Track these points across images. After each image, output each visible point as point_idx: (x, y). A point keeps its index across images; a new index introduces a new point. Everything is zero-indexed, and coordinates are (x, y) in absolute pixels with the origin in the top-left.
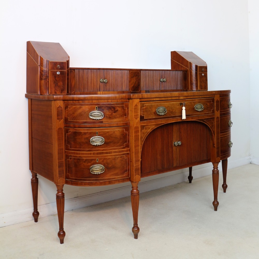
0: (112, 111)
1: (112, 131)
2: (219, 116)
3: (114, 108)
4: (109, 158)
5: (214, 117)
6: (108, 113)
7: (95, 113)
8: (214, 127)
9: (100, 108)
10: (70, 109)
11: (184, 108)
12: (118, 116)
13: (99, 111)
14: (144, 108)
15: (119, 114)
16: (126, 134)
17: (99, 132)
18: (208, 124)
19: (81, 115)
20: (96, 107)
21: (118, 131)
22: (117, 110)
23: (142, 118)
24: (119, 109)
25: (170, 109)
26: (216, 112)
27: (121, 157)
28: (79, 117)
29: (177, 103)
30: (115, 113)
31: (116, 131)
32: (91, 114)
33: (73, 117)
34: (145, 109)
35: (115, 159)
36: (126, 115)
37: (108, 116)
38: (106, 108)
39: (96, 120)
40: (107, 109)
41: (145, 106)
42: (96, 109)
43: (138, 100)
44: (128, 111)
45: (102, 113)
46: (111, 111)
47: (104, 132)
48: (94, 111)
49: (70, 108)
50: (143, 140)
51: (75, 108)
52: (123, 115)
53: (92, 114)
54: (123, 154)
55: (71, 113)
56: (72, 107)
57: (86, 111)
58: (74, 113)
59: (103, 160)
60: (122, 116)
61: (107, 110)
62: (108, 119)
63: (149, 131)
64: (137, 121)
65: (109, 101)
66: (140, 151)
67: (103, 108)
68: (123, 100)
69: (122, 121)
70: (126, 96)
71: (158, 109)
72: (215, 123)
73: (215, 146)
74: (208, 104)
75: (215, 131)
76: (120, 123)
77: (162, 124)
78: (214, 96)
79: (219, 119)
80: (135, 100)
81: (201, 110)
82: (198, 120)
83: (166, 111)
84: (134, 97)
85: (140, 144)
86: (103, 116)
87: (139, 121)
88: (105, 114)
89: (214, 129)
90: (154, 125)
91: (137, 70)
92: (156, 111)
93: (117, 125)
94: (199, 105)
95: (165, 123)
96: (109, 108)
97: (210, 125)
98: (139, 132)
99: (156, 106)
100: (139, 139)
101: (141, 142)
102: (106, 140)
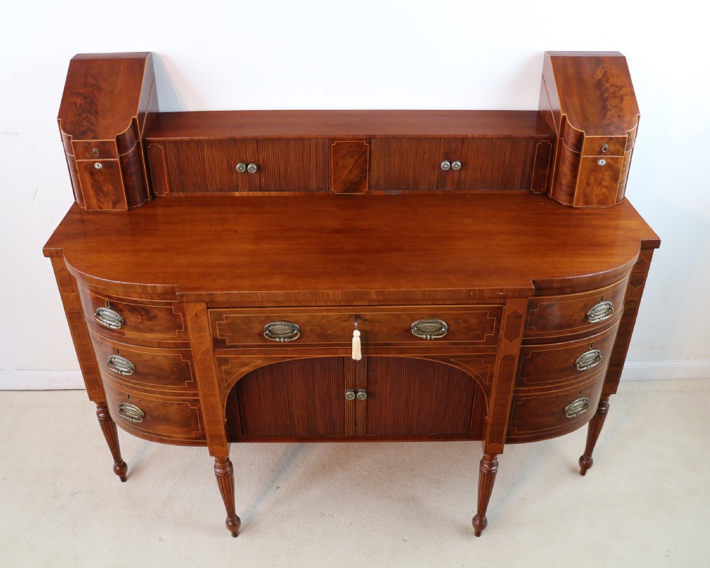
0: (142, 316)
1: (147, 354)
2: (515, 351)
3: (147, 311)
4: (151, 402)
5: (496, 355)
6: (132, 319)
7: (105, 313)
8: (491, 377)
9: (113, 306)
11: (357, 333)
12: (159, 327)
13: (112, 311)
14: (224, 322)
15: (161, 325)
16: (187, 365)
17: (123, 351)
18: (465, 368)
20: (107, 302)
21: (164, 356)
22: (156, 316)
23: (218, 343)
24: (160, 314)
25: (317, 328)
26: (504, 341)
27: (180, 404)
29: (342, 316)
30: (149, 320)
31: (158, 356)
32: (99, 311)
34: (227, 324)
35: (164, 405)
36: (180, 328)
37: (133, 324)
38: (128, 308)
40: (129, 311)
41: (226, 318)
42: (108, 306)
43: (204, 306)
44: (185, 320)
45: (119, 315)
46: (139, 316)
47: (131, 353)
48: (103, 308)
50: (228, 386)
52: (172, 326)
53: (101, 313)
54: (185, 400)
59: (140, 401)
60: (169, 330)
61: (129, 313)
62: (134, 331)
63: (246, 370)
64: (205, 349)
65: (130, 294)
66: (219, 405)
67: (121, 307)
68: (168, 296)
69: (171, 339)
70: (173, 288)
71: (270, 326)
72: (496, 370)
73: (489, 419)
74: (473, 321)
75: (491, 386)
76: (167, 343)
77: (287, 358)
78: (502, 301)
79: (517, 361)
80: (191, 305)
81: (435, 337)
82: (425, 357)
83: (297, 334)
84: (185, 299)
85: (218, 393)
86: (121, 322)
87: (211, 348)
88: (127, 320)
89: (491, 381)
90: (260, 358)
91: (356, 137)
92: (263, 331)
93: (160, 345)
94: (428, 323)
95: (297, 356)
96: (135, 309)
97: (472, 371)
98: (212, 369)
99: (263, 319)
100: (216, 383)
101: (220, 388)
102: (138, 368)
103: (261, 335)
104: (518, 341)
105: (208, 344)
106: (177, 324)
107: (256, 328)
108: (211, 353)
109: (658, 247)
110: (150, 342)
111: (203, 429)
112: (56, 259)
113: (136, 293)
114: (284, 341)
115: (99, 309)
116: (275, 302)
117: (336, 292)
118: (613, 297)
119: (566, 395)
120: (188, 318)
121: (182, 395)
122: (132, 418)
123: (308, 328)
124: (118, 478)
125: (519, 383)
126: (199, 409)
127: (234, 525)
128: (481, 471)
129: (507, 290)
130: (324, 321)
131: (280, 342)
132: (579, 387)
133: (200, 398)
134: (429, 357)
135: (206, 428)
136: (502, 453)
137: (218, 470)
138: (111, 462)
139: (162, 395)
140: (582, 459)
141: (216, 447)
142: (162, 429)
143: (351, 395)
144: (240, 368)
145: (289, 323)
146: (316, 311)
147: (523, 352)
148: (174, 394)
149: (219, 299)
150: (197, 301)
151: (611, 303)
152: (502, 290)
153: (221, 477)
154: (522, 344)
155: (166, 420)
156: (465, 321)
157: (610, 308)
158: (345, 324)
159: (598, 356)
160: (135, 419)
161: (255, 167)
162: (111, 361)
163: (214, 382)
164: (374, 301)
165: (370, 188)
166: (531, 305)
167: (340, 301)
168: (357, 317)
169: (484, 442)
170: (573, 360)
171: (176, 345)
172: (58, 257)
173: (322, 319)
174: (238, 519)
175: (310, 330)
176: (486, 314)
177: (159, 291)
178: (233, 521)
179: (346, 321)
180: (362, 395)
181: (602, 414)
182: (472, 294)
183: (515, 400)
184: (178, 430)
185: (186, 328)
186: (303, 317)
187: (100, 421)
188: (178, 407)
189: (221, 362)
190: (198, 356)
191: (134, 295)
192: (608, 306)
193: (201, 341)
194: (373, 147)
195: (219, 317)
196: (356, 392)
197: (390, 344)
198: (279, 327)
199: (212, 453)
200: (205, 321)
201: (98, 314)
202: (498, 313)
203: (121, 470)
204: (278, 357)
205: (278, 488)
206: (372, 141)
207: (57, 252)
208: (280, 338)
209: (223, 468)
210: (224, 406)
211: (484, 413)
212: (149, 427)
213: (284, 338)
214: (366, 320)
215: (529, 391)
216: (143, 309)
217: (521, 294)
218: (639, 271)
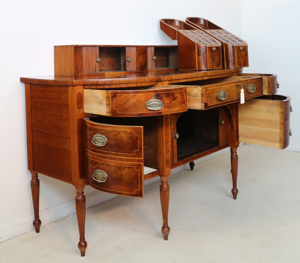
3: (173, 95)
6: (167, 101)
7: (153, 103)
9: (158, 96)
10: (119, 99)
11: (242, 91)
12: (177, 104)
13: (157, 100)
15: (178, 102)
19: (136, 106)
20: (154, 95)
22: (176, 97)
23: (206, 105)
24: (178, 96)
25: (229, 92)
28: (133, 108)
29: (234, 85)
30: (174, 100)
32: (148, 103)
33: (125, 108)
36: (184, 103)
37: (167, 105)
38: (165, 95)
39: (154, 111)
42: (154, 97)
45: (161, 102)
46: (170, 99)
48: (152, 100)
49: (119, 97)
51: (126, 97)
52: (182, 102)
53: (150, 104)
55: (122, 104)
56: (122, 95)
57: (142, 100)
58: (125, 104)
60: (180, 104)
61: (166, 98)
62: (167, 109)
67: (162, 96)
83: (226, 96)
86: (162, 105)
88: (164, 103)
96: (169, 95)
107: (216, 95)
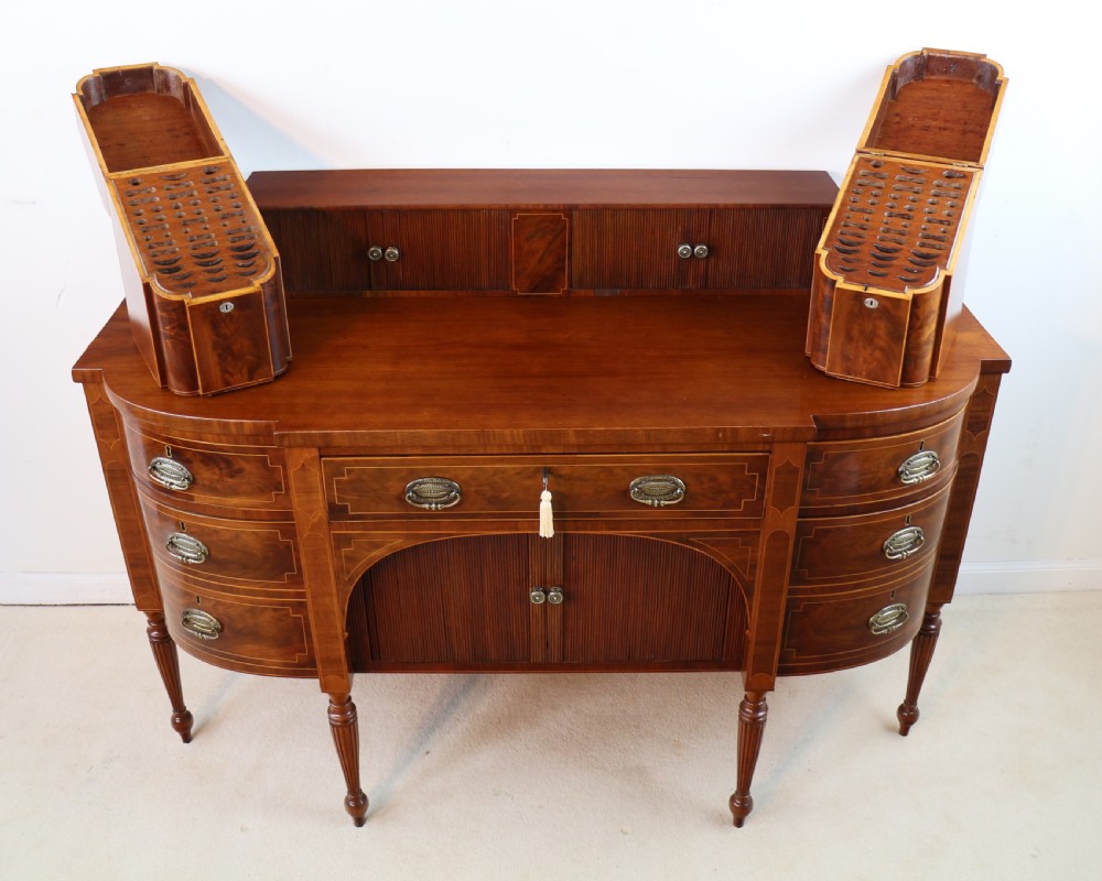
0: (221, 469)
1: (228, 530)
2: (789, 527)
3: (228, 461)
4: (232, 606)
5: (759, 532)
6: (206, 475)
8: (754, 567)
9: (177, 455)
11: (546, 496)
12: (246, 488)
13: (176, 463)
14: (346, 478)
15: (248, 483)
16: (288, 547)
17: (190, 526)
18: (714, 553)
20: (168, 449)
21: (252, 533)
22: (241, 470)
23: (336, 512)
24: (247, 467)
25: (487, 488)
26: (771, 511)
27: (275, 610)
29: (525, 469)
30: (232, 477)
31: (245, 533)
32: (155, 464)
34: (349, 482)
35: (252, 611)
36: (278, 488)
37: (206, 482)
38: (200, 458)
40: (202, 461)
41: (349, 472)
42: (169, 454)
43: (315, 453)
44: (286, 477)
45: (185, 469)
46: (217, 470)
47: (202, 528)
48: (162, 459)
50: (351, 580)
52: (266, 486)
53: (158, 466)
54: (284, 604)
59: (215, 605)
61: (201, 465)
62: (209, 493)
63: (379, 554)
64: (316, 520)
65: (203, 436)
66: (337, 609)
67: (188, 455)
68: (261, 438)
69: (265, 506)
70: (268, 426)
71: (414, 485)
72: (762, 553)
73: (751, 633)
74: (724, 478)
75: (753, 582)
76: (258, 513)
77: (440, 535)
78: (767, 447)
79: (791, 542)
80: (296, 451)
81: (667, 503)
82: (652, 535)
83: (455, 498)
84: (286, 443)
85: (334, 590)
86: (188, 479)
87: (325, 518)
88: (197, 476)
89: (752, 574)
90: (399, 536)
91: (550, 207)
92: (404, 493)
93: (248, 516)
94: (654, 481)
95: (455, 533)
96: (211, 459)
97: (724, 558)
98: (326, 553)
99: (404, 474)
100: (332, 575)
101: (338, 584)
102: (213, 553)
103: (400, 499)
104: (794, 510)
105: (321, 512)
106: (273, 483)
107: (394, 487)
108: (325, 526)
109: (1007, 371)
110: (233, 511)
111: (311, 649)
112: (91, 386)
113: (211, 433)
114: (437, 508)
115: (154, 460)
116: (424, 447)
117: (515, 431)
118: (940, 445)
119: (869, 599)
120: (292, 472)
121: (281, 595)
122: (202, 633)
123: (473, 489)
124: (178, 736)
125: (796, 578)
126: (306, 618)
127: (358, 806)
128: (740, 719)
129: (775, 430)
130: (496, 478)
131: (430, 509)
132: (890, 586)
133: (308, 600)
134: (657, 535)
135: (316, 646)
136: (773, 690)
137: (333, 716)
138: (168, 709)
139: (247, 595)
140: (901, 709)
141: (332, 678)
142: (249, 650)
143: (538, 596)
144: (369, 550)
145: (444, 481)
146: (485, 462)
147: (801, 530)
148: (268, 594)
149: (337, 442)
150: (305, 446)
151: (935, 454)
152: (766, 430)
153: (337, 727)
154: (799, 517)
155: (254, 635)
156: (713, 479)
157: (934, 462)
158: (529, 482)
159: (919, 538)
160: (206, 634)
161: (396, 252)
162: (171, 543)
163: (328, 572)
164: (573, 446)
165: (570, 285)
166: (812, 455)
167: (521, 446)
168: (548, 471)
169: (745, 673)
170: (879, 543)
171: (272, 516)
172: (94, 382)
173: (494, 474)
174: (364, 797)
175: (476, 492)
176: (743, 467)
177: (247, 430)
178: (356, 800)
179: (530, 478)
180: (555, 596)
181: (931, 635)
182: (721, 435)
183: (790, 605)
184: (273, 652)
185: (287, 489)
186: (465, 469)
187: (152, 643)
188: (273, 614)
189: (341, 541)
190: (305, 533)
191: (210, 436)
192: (931, 459)
193: (310, 508)
194: (575, 223)
195: (337, 470)
196: (546, 593)
197: (597, 515)
198: (430, 487)
199: (325, 688)
200: (317, 476)
201: (155, 468)
202: (761, 466)
203: (184, 723)
204: (427, 533)
205: (428, 753)
206: (574, 213)
207: (93, 374)
208: (431, 504)
209: (342, 712)
210: (343, 612)
211: (744, 625)
212: (228, 647)
213: (437, 504)
214: (561, 476)
215: (812, 591)
216: (222, 457)
217: (794, 436)
218: (979, 408)
